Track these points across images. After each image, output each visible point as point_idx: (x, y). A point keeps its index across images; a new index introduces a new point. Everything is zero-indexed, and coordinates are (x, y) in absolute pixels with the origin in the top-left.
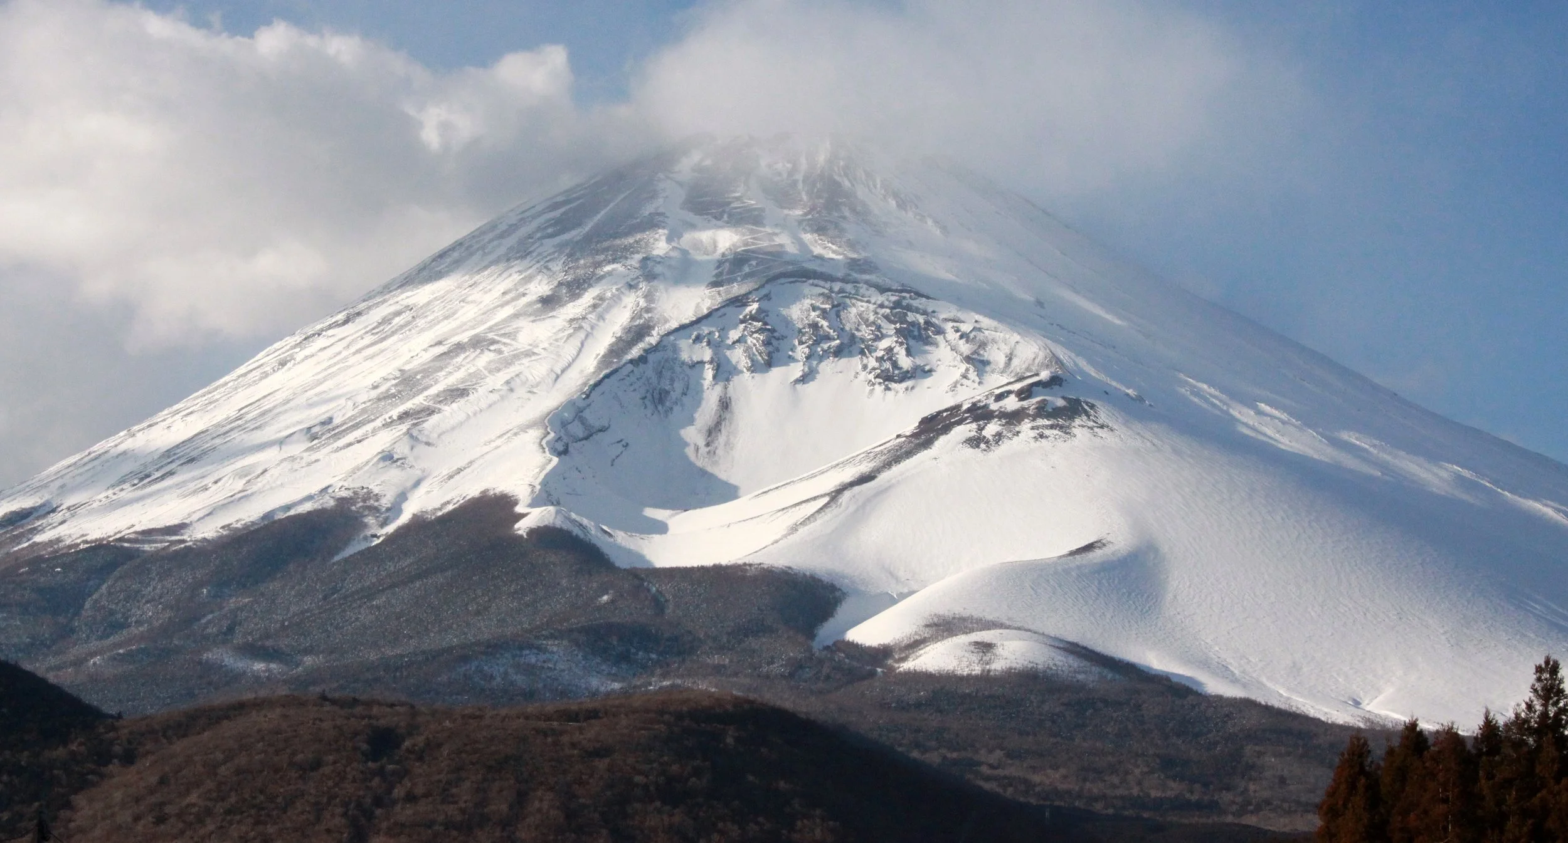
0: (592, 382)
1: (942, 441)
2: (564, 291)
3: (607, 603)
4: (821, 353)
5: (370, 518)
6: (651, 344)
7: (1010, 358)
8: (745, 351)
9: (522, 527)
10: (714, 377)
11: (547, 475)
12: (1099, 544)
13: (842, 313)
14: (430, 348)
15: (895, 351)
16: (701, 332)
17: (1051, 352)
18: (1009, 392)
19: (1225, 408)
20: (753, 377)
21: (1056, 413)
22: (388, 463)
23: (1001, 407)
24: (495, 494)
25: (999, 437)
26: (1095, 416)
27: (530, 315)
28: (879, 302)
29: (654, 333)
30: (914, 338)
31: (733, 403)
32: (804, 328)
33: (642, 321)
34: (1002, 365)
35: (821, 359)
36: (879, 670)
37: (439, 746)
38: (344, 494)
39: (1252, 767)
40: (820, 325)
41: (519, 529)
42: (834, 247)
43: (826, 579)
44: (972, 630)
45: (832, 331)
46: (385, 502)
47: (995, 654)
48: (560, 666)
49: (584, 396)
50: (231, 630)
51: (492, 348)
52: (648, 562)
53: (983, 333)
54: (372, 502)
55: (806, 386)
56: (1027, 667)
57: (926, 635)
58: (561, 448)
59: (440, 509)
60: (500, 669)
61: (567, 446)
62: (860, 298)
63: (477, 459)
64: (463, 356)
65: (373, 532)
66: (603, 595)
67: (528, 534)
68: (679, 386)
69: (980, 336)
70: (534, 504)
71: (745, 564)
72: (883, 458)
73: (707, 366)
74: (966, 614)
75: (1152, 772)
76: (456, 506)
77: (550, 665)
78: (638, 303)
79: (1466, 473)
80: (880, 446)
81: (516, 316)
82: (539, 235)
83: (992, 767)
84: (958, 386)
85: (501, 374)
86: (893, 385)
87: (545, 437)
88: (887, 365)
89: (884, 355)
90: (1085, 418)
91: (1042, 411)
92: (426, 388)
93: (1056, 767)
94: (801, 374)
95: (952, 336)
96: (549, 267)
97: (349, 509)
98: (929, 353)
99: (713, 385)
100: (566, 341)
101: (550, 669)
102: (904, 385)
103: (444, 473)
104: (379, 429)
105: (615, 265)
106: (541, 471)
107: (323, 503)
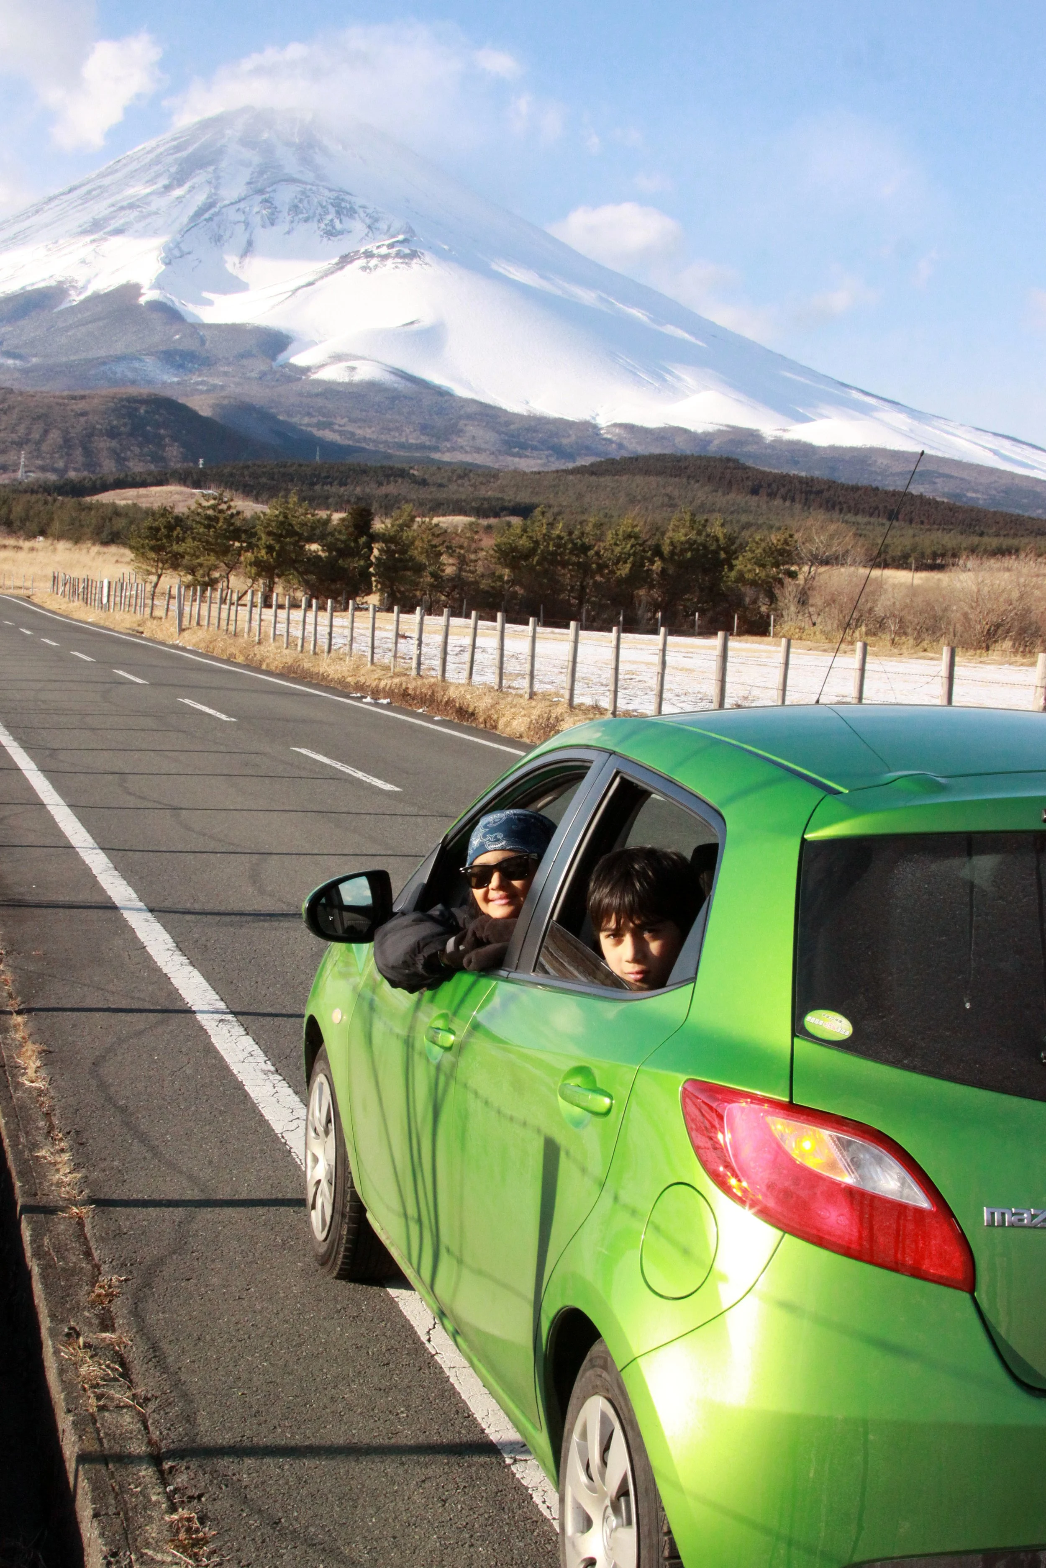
0: (185, 229)
1: (349, 268)
2: (175, 183)
3: (177, 339)
4: (298, 219)
5: (72, 291)
6: (215, 211)
7: (389, 227)
9: (142, 300)
10: (245, 229)
11: (159, 275)
12: (417, 321)
13: (309, 200)
14: (108, 208)
15: (334, 221)
16: (239, 206)
17: (410, 225)
18: (383, 245)
20: (263, 230)
21: (405, 256)
22: (83, 265)
23: (378, 252)
24: (133, 283)
25: (376, 266)
26: (423, 258)
27: (158, 194)
28: (328, 196)
29: (217, 206)
30: (343, 215)
31: (253, 241)
32: (291, 207)
33: (211, 200)
34: (385, 231)
35: (298, 223)
36: (302, 377)
37: (14, 408)
38: (61, 279)
39: (461, 431)
40: (299, 206)
43: (284, 332)
44: (350, 360)
45: (304, 209)
46: (80, 284)
47: (356, 373)
51: (138, 209)
52: (201, 320)
53: (377, 214)
54: (74, 284)
55: (289, 236)
56: (370, 379)
57: (328, 362)
58: (167, 261)
59: (106, 289)
60: (121, 369)
61: (170, 260)
63: (126, 265)
64: (123, 213)
65: (73, 298)
66: (177, 335)
67: (145, 303)
68: (228, 234)
69: (376, 216)
70: (152, 288)
71: (247, 324)
72: (321, 274)
73: (241, 224)
74: (348, 352)
75: (415, 431)
76: (114, 288)
77: (145, 368)
78: (211, 191)
79: (604, 295)
81: (151, 194)
86: (332, 238)
87: (160, 256)
88: (330, 228)
89: (328, 223)
90: (418, 259)
91: (398, 255)
92: (105, 228)
93: (370, 427)
94: (286, 230)
95: (362, 215)
96: (168, 170)
97: (62, 286)
98: (350, 223)
99: (244, 234)
100: (174, 208)
101: (145, 370)
102: (337, 238)
103: (110, 271)
104: (80, 247)
105: (201, 171)
106: (156, 272)
107: (50, 283)
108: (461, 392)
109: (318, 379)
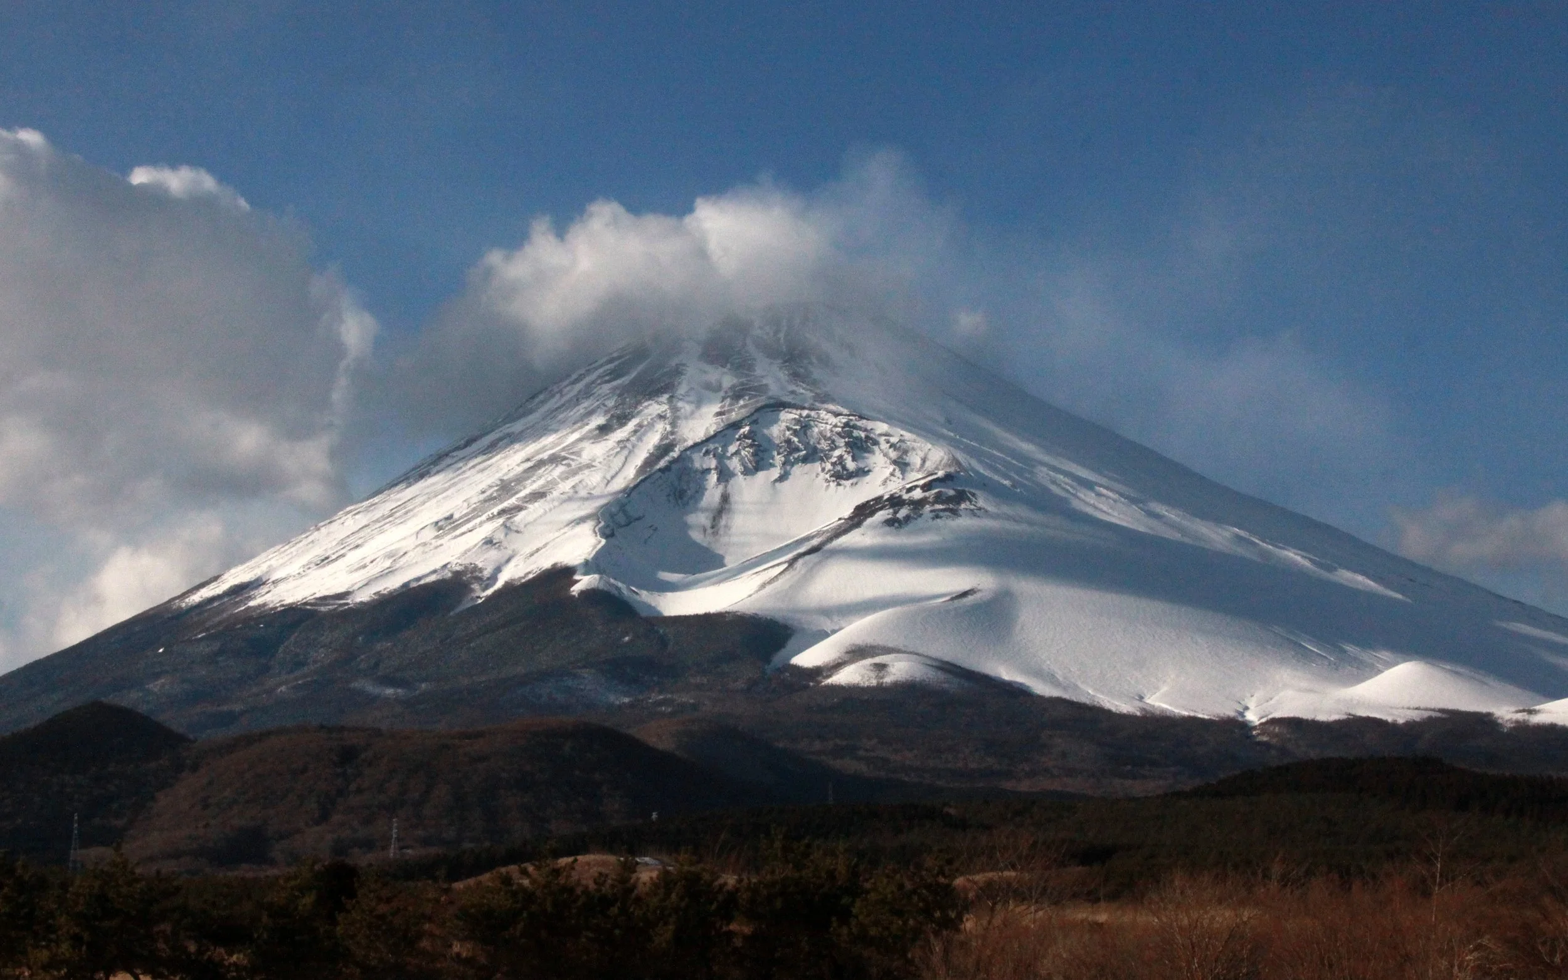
0: (632, 485)
1: (868, 522)
2: (615, 421)
3: (627, 643)
4: (793, 460)
5: (476, 584)
6: (674, 457)
7: (924, 461)
8: (739, 461)
9: (576, 590)
10: (718, 479)
11: (597, 553)
12: (972, 592)
13: (808, 431)
14: (522, 464)
15: (844, 457)
16: (709, 448)
17: (953, 455)
18: (916, 487)
19: (1074, 492)
20: (745, 479)
21: (949, 500)
22: (489, 546)
23: (910, 497)
24: (561, 566)
25: (907, 518)
26: (976, 502)
27: (591, 439)
28: (834, 424)
29: (677, 449)
30: (858, 448)
31: (730, 497)
32: (781, 443)
33: (667, 441)
34: (918, 466)
35: (792, 465)
36: (811, 684)
37: (382, 756)
38: (458, 568)
39: (1045, 745)
40: (792, 441)
41: (573, 591)
42: (804, 386)
43: (781, 621)
44: (878, 655)
45: (800, 445)
46: (487, 573)
47: (887, 672)
48: (588, 687)
49: (626, 496)
50: (377, 665)
51: (564, 462)
52: (659, 612)
53: (906, 443)
54: (477, 574)
55: (782, 483)
56: (908, 680)
57: (846, 659)
58: (608, 532)
59: (524, 578)
60: (547, 690)
61: (613, 530)
62: (820, 421)
63: (550, 541)
64: (543, 469)
65: (477, 594)
66: (625, 636)
67: (579, 595)
69: (904, 446)
70: (586, 572)
71: (726, 612)
72: (829, 534)
73: (713, 472)
74: (875, 644)
75: (977, 750)
76: (535, 575)
77: (581, 687)
78: (666, 429)
79: (1242, 533)
80: (827, 526)
81: (581, 440)
82: (599, 381)
83: (867, 750)
84: (888, 481)
85: (568, 482)
86: (843, 482)
87: (597, 525)
88: (839, 468)
89: (836, 462)
90: (968, 503)
91: (938, 499)
92: (516, 493)
93: (911, 749)
94: (778, 475)
95: (884, 446)
96: (604, 405)
97: (461, 579)
98: (867, 458)
99: (717, 486)
100: (615, 457)
101: (582, 690)
102: (851, 481)
103: (527, 552)
104: (485, 522)
105: (650, 402)
106: (593, 549)
107: (443, 576)
108: (1041, 689)
109: (832, 684)
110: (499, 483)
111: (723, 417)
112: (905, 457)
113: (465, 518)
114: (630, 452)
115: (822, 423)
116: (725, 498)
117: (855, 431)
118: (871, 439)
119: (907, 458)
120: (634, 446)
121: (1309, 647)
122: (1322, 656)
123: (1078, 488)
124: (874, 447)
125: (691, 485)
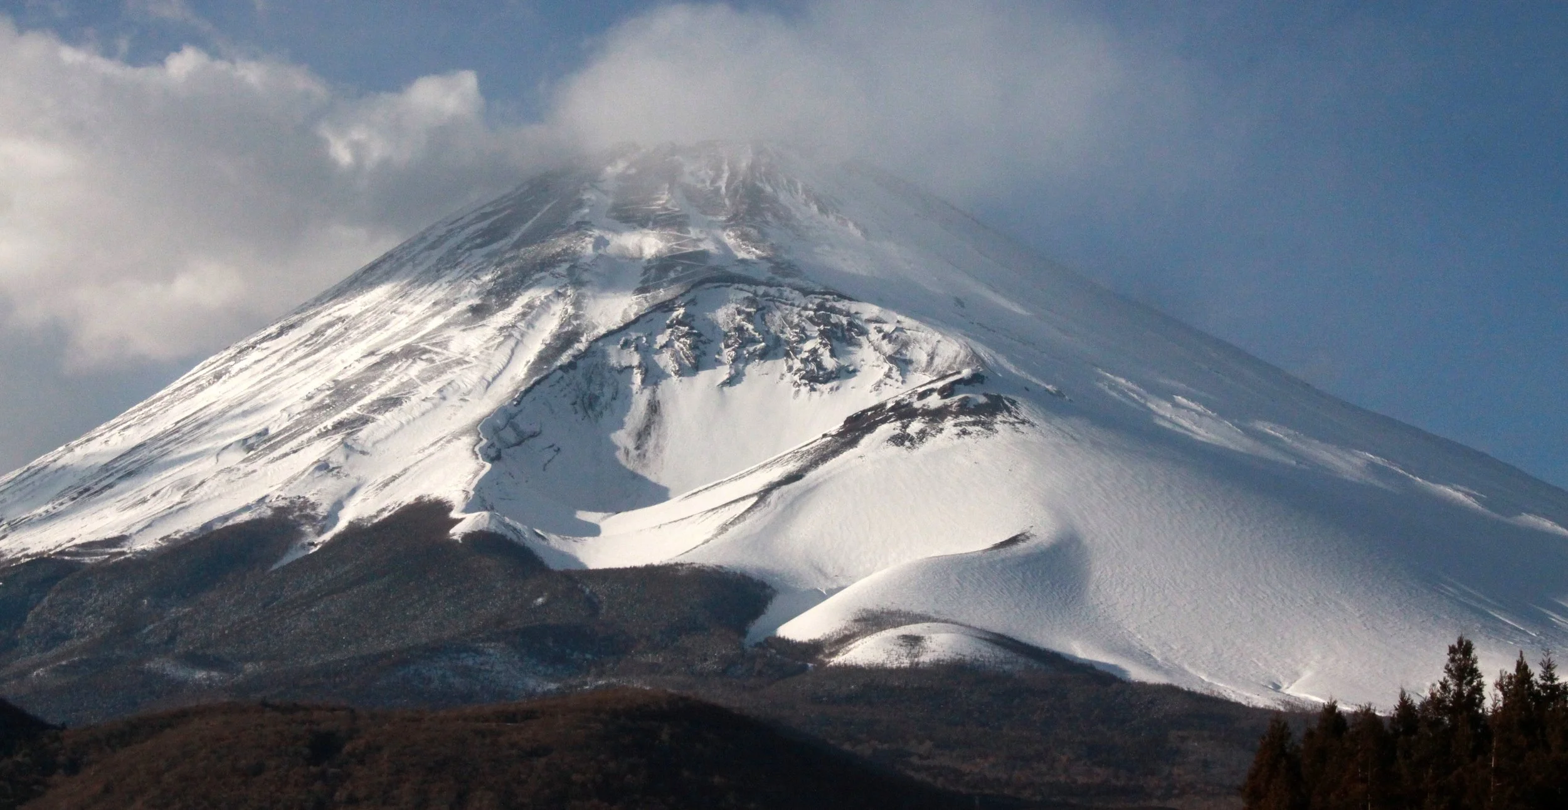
0: (523, 389)
1: (867, 440)
2: (494, 300)
3: (543, 605)
4: (747, 355)
5: (307, 526)
6: (580, 350)
7: (932, 357)
8: (672, 356)
9: (457, 532)
10: (643, 381)
11: (480, 481)
12: (1023, 537)
13: (766, 316)
14: (363, 359)
15: (820, 352)
16: (629, 338)
17: (972, 349)
18: (932, 391)
19: (1142, 401)
20: (681, 381)
21: (978, 410)
22: (323, 472)
23: (924, 405)
24: (429, 501)
25: (922, 434)
26: (1016, 412)
27: (461, 324)
28: (803, 305)
29: (583, 339)
30: (838, 339)
31: (662, 406)
32: (730, 331)
33: (570, 328)
34: (924, 364)
35: (747, 361)
36: (810, 665)
38: (281, 503)
39: (1176, 751)
40: (745, 328)
41: (454, 534)
42: (758, 252)
43: (756, 576)
44: (900, 624)
45: (757, 334)
47: (922, 647)
48: (498, 668)
49: (515, 403)
50: (172, 639)
51: (424, 357)
52: (581, 564)
53: (905, 333)
54: (308, 511)
55: (733, 388)
56: (954, 659)
57: (856, 630)
58: (492, 452)
59: (376, 517)
60: (437, 672)
62: (784, 301)
63: (411, 466)
64: (395, 366)
65: (310, 540)
66: (538, 597)
67: (463, 539)
68: (608, 392)
69: (903, 336)
70: (468, 509)
71: (677, 564)
72: (810, 457)
73: (635, 371)
74: (894, 608)
75: (1078, 759)
76: (392, 513)
77: (487, 667)
78: (567, 310)
79: (1379, 460)
80: (806, 445)
81: (447, 325)
82: (468, 246)
83: (921, 757)
84: (882, 385)
85: (433, 382)
86: (818, 386)
87: (478, 443)
88: (812, 366)
89: (808, 357)
90: (1006, 414)
91: (964, 408)
92: (359, 398)
93: (985, 756)
94: (727, 376)
95: (875, 336)
96: (478, 278)
97: (286, 518)
98: (853, 354)
99: (642, 390)
100: (496, 349)
101: (487, 671)
102: (829, 385)
103: (380, 480)
104: (314, 439)
105: (543, 274)
106: (475, 477)
107: (260, 513)
108: (1137, 673)
109: (845, 665)
110: (332, 385)
111: (648, 294)
112: (904, 352)
113: (286, 434)
114: (517, 344)
115: (786, 304)
116: (654, 408)
117: (832, 315)
118: (857, 326)
119: (908, 353)
120: (522, 335)
121: (1501, 618)
122: (1520, 630)
123: (1147, 396)
124: (859, 337)
125: (605, 390)
